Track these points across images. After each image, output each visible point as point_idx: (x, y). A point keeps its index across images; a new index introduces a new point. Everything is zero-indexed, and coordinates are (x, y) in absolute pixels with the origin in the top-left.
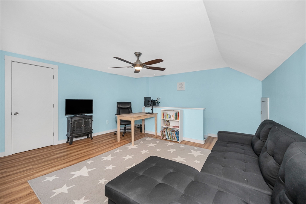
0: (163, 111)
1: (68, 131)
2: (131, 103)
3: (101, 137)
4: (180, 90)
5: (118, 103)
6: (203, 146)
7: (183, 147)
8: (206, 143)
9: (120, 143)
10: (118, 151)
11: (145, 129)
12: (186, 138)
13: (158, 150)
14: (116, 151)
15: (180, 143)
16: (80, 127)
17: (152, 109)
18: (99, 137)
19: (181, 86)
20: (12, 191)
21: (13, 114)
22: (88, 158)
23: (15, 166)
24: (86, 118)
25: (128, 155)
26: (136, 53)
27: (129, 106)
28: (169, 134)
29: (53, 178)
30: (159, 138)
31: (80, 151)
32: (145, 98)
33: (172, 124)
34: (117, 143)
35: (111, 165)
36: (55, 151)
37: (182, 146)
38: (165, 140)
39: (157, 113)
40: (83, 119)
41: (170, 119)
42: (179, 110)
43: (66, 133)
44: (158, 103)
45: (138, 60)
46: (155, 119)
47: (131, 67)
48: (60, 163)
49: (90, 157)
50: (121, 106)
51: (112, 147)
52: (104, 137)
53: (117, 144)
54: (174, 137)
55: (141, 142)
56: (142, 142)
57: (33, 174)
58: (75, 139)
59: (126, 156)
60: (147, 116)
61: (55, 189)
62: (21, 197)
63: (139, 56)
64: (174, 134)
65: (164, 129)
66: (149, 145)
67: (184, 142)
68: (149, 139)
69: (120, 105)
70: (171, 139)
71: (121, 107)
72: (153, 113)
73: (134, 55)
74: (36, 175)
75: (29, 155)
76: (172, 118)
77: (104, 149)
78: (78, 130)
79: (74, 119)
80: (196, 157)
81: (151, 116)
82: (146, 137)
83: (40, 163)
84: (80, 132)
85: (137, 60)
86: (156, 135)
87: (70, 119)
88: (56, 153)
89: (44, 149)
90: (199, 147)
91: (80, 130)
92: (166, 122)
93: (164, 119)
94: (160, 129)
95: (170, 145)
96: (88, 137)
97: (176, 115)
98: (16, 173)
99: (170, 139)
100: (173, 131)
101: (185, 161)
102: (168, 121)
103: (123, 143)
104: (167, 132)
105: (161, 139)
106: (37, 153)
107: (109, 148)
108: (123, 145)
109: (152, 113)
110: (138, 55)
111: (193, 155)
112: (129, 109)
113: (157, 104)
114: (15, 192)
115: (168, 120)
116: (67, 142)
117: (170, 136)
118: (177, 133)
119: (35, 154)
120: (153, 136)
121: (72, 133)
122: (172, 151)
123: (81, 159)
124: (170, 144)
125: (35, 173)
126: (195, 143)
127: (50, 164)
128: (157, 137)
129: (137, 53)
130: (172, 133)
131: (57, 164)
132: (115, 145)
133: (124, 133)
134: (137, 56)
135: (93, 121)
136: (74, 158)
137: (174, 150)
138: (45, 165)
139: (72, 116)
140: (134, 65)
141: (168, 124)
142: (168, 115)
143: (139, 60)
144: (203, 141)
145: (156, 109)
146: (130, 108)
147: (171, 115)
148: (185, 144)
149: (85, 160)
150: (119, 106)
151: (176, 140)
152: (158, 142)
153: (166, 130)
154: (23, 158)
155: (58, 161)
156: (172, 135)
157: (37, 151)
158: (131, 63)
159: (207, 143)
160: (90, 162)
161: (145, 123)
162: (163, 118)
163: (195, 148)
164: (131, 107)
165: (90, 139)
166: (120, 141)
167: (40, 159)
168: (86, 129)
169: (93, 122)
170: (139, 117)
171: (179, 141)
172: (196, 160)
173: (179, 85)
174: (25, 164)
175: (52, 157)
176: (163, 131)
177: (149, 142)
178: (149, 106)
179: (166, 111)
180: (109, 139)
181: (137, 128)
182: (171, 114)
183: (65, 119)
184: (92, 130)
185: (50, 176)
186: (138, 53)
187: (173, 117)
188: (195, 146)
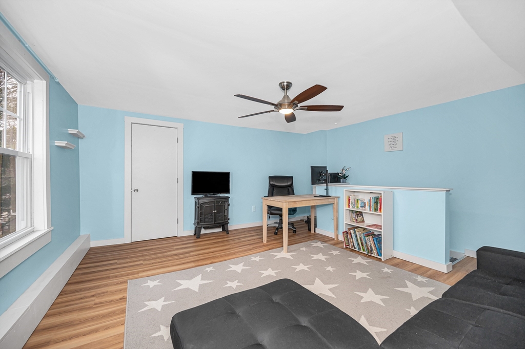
0: (349, 194)
1: (195, 219)
2: (292, 177)
3: (242, 232)
4: (391, 150)
5: (271, 178)
6: (446, 276)
7: (389, 271)
8: (455, 273)
9: (267, 245)
10: (257, 259)
11: (316, 226)
12: (400, 254)
13: (330, 268)
14: (253, 259)
15: (384, 262)
16: (212, 213)
17: (327, 189)
18: (239, 231)
19: (393, 141)
20: (109, 290)
21: (133, 190)
22: (210, 262)
23: (127, 258)
24: (218, 200)
25: (270, 269)
26: (280, 84)
27: (289, 183)
28: (359, 240)
29: (156, 283)
30: (341, 245)
31: (204, 249)
32: (312, 168)
33: (369, 220)
34: (261, 244)
35: (237, 281)
36: (176, 245)
37: (387, 270)
38: (353, 251)
39: (338, 196)
40: (215, 202)
41: (365, 210)
42: (382, 192)
43: (193, 221)
44: (345, 177)
45: (286, 97)
46: (334, 208)
47: (273, 111)
48: (173, 264)
49: (214, 261)
50: (276, 182)
51: (251, 250)
52: (245, 233)
53: (260, 247)
54: (371, 247)
55: (302, 249)
56: (304, 249)
57: (138, 273)
58: (203, 231)
59: (267, 270)
60: (314, 202)
61: (149, 301)
62: (111, 301)
63: (287, 89)
64: (370, 241)
65: (350, 229)
66: (316, 257)
67: (396, 261)
68: (319, 244)
69: (273, 181)
70: (364, 250)
71: (274, 185)
72: (330, 196)
73: (279, 88)
74: (141, 274)
75: (147, 246)
76: (367, 207)
77: (238, 252)
78: (207, 218)
79: (202, 201)
80: (414, 299)
81: (323, 201)
82: (314, 241)
83: (153, 259)
84: (211, 220)
85: (284, 96)
86: (336, 239)
87: (197, 201)
88: (175, 247)
89: (165, 240)
90: (430, 277)
91: (211, 219)
92: (354, 215)
93: (351, 208)
94: (343, 228)
95: (359, 264)
96: (224, 230)
97: (376, 203)
98: (124, 267)
99: (362, 251)
100: (370, 234)
101: (383, 304)
102: (360, 214)
103: (270, 247)
104: (356, 235)
105: (343, 248)
106: (156, 245)
107: (245, 251)
108: (270, 249)
109: (328, 196)
110: (286, 87)
111: (409, 295)
112: (289, 188)
113: (342, 180)
114: (111, 292)
115: (359, 212)
116: (195, 235)
117: (362, 243)
118: (378, 238)
119: (152, 246)
120: (329, 241)
121: (199, 221)
122: (359, 275)
123: (201, 261)
124: (359, 260)
125: (141, 271)
126: (422, 267)
127: (162, 262)
128: (337, 243)
129: (283, 83)
130: (366, 238)
131: (169, 263)
132: (256, 248)
133: (277, 229)
134: (284, 90)
135: (229, 205)
136: (193, 260)
137: (365, 275)
138: (156, 263)
139: (201, 196)
140: (278, 106)
141: (360, 219)
142: (359, 202)
143: (288, 96)
144: (446, 266)
145: (336, 190)
146: (291, 186)
147: (366, 201)
148: (396, 265)
149: (206, 264)
150: (271, 183)
151: (375, 254)
152: (335, 253)
153: (355, 231)
154: (139, 249)
155: (173, 260)
156: (366, 243)
157: (157, 241)
158: (273, 104)
159: (458, 271)
160: (209, 269)
161: (316, 213)
162: (347, 206)
163: (420, 278)
164: (292, 184)
165: (225, 234)
166: (267, 241)
167: (155, 254)
168: (220, 218)
169: (230, 207)
170: (298, 203)
171: (382, 258)
172: (412, 308)
173: (389, 140)
174: (138, 256)
175: (169, 253)
176: (348, 233)
177: (318, 250)
178: (323, 183)
179: (356, 194)
180: (253, 236)
181: (304, 223)
182: (366, 198)
183: (192, 199)
184: (229, 219)
185: (153, 280)
186: (285, 84)
187: (370, 206)
188: (422, 274)
